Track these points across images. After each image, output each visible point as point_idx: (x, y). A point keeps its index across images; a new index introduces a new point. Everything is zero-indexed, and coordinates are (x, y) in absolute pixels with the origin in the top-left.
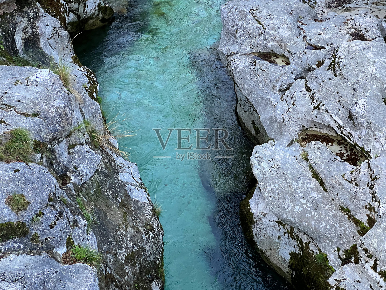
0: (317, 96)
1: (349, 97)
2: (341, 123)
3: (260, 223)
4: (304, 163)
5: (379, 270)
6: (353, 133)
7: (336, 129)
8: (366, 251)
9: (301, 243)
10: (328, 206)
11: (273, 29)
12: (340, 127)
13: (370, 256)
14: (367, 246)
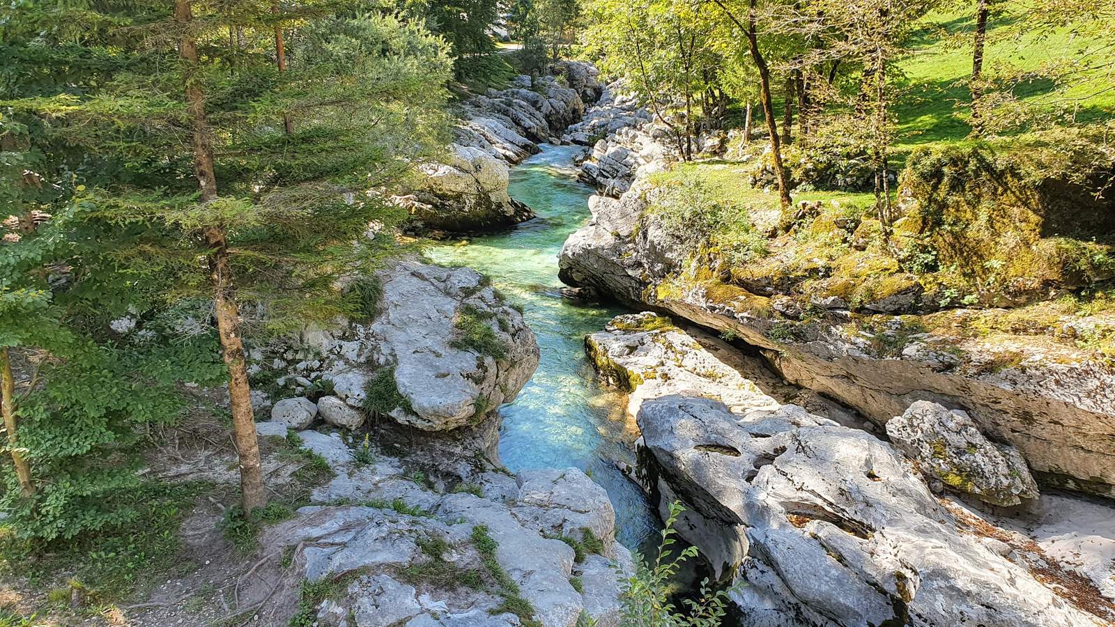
0: (796, 478)
2: (833, 501)
3: (753, 614)
4: (814, 542)
6: (847, 509)
7: (827, 508)
8: (919, 616)
10: (851, 581)
12: (831, 504)
13: (925, 621)
14: (919, 611)
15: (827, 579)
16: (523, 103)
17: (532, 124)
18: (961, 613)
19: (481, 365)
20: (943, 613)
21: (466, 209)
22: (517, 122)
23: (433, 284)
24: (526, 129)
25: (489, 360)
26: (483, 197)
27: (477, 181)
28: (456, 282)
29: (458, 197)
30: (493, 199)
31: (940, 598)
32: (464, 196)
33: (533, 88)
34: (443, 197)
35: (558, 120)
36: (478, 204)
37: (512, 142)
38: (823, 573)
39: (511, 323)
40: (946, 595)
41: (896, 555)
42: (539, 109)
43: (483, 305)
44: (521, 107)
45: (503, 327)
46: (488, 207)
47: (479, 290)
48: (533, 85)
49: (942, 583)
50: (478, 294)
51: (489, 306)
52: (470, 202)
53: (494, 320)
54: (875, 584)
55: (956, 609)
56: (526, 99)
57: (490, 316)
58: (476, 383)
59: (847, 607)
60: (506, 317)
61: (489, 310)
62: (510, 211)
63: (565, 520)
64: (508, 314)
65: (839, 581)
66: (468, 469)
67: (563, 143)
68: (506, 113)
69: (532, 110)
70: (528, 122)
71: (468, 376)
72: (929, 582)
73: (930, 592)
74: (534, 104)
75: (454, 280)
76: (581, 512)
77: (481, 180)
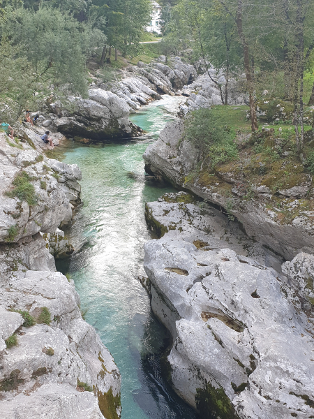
0: (210, 291)
1: (231, 292)
2: (227, 307)
4: (209, 331)
5: (262, 394)
6: (235, 313)
7: (224, 311)
8: (254, 382)
9: (206, 381)
10: (225, 357)
11: (177, 255)
12: (226, 309)
13: (257, 386)
14: (254, 380)
15: (211, 354)
16: (157, 71)
17: (161, 83)
18: (280, 383)
19: (19, 207)
20: (269, 382)
21: (103, 127)
22: (151, 81)
23: (8, 158)
24: (157, 86)
25: (25, 205)
26: (113, 121)
27: (110, 111)
28: (21, 157)
29: (99, 119)
30: (120, 122)
31: (270, 372)
32: (103, 120)
33: (166, 63)
34: (90, 119)
35: (179, 82)
36: (110, 124)
37: (145, 92)
38: (208, 350)
39: (49, 185)
40: (273, 371)
41: (252, 344)
42: (167, 75)
43: (34, 172)
44: (156, 73)
45: (43, 187)
46: (116, 127)
47: (34, 164)
48: (166, 61)
49: (273, 364)
50: (33, 166)
51: (38, 173)
52: (105, 124)
53: (38, 182)
54: (238, 361)
55: (277, 380)
56: (160, 68)
57: (36, 179)
58: (14, 218)
59: (220, 373)
60: (46, 181)
61: (36, 176)
62: (129, 130)
63: (35, 302)
64: (48, 179)
65: (218, 356)
66: (6, 268)
67: (176, 95)
68: (146, 76)
69: (163, 75)
70: (159, 82)
71: (9, 213)
72: (265, 362)
73: (264, 369)
74: (165, 72)
75: (20, 156)
76: (49, 298)
77: (113, 111)
